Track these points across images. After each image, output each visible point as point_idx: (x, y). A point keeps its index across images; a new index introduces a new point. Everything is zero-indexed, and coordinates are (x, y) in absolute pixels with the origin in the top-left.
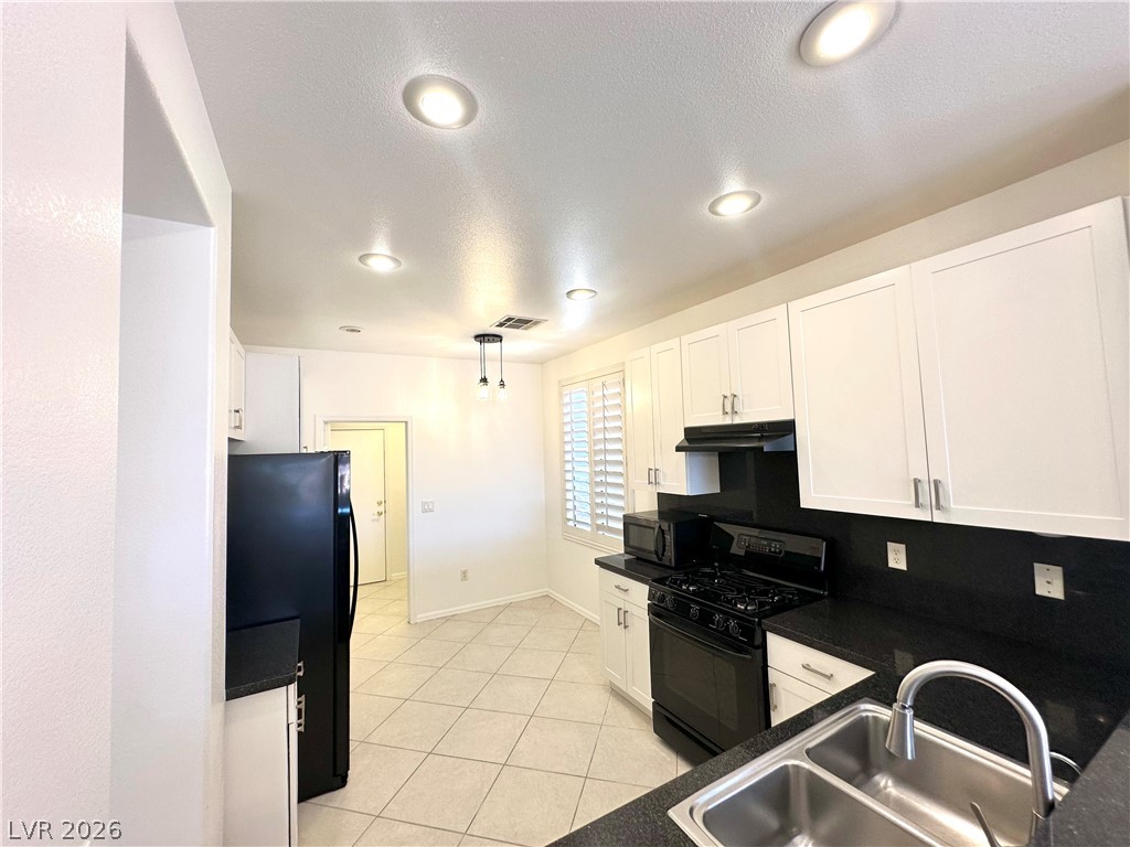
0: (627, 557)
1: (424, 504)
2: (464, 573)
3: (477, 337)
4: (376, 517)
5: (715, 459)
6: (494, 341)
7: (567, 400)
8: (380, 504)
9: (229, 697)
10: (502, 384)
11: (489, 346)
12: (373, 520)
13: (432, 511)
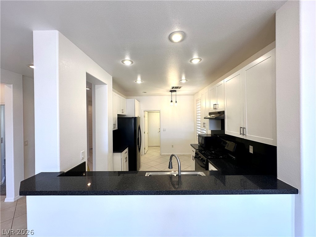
0: (199, 145)
1: (163, 129)
2: (173, 146)
3: (170, 91)
4: (159, 132)
5: (220, 121)
6: (174, 92)
7: (197, 105)
8: (159, 129)
9: (113, 152)
10: (176, 102)
11: (173, 93)
12: (158, 133)
13: (165, 131)
